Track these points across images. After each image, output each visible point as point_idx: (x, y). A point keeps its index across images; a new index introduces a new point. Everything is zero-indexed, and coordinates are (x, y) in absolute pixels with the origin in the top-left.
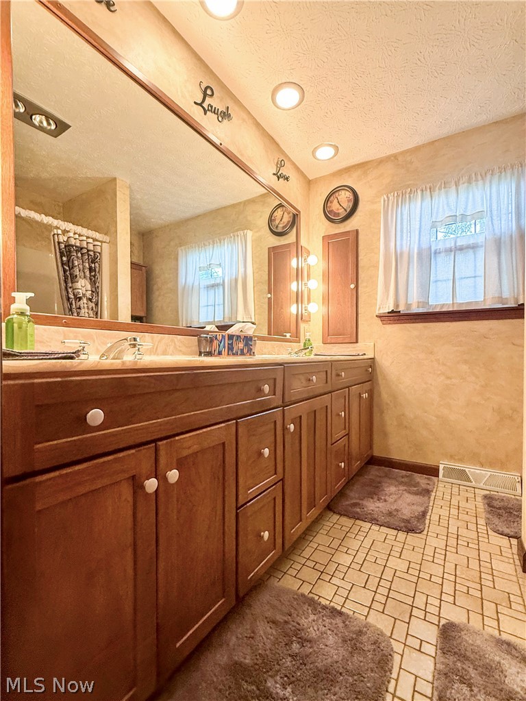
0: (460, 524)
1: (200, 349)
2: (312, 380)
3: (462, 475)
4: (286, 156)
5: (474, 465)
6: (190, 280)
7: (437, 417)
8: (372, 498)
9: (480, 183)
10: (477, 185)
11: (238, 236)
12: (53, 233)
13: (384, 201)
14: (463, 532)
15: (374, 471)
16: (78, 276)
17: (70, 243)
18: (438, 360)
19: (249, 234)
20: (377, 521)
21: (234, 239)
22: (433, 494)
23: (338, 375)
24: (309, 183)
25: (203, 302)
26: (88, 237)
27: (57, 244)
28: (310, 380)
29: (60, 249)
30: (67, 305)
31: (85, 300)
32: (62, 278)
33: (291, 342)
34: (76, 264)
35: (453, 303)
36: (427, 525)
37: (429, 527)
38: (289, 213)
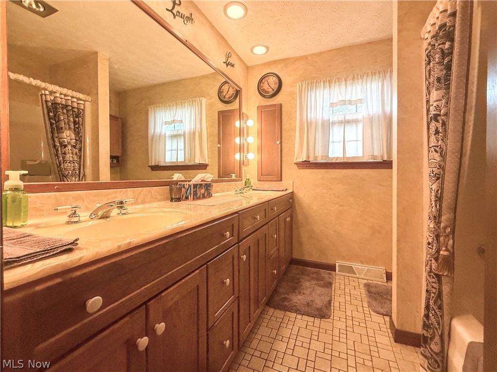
0: (352, 307)
1: (171, 195)
2: (257, 219)
3: (350, 270)
4: (233, 50)
5: (357, 263)
6: (158, 131)
7: (335, 231)
8: (295, 293)
9: (360, 80)
10: (358, 82)
11: (195, 101)
12: (40, 93)
13: (299, 86)
14: (355, 314)
15: (295, 269)
16: (64, 128)
17: (57, 102)
18: (334, 194)
19: (204, 100)
20: (300, 311)
21: (193, 103)
22: (334, 285)
23: (272, 209)
24: (248, 69)
25: (168, 147)
26: (72, 97)
27: (44, 102)
28: (255, 218)
29: (47, 107)
30: (53, 151)
31: (70, 147)
32: (49, 130)
33: (236, 181)
34: (62, 118)
35: (344, 157)
36: (333, 311)
37: (334, 312)
38: (233, 88)
